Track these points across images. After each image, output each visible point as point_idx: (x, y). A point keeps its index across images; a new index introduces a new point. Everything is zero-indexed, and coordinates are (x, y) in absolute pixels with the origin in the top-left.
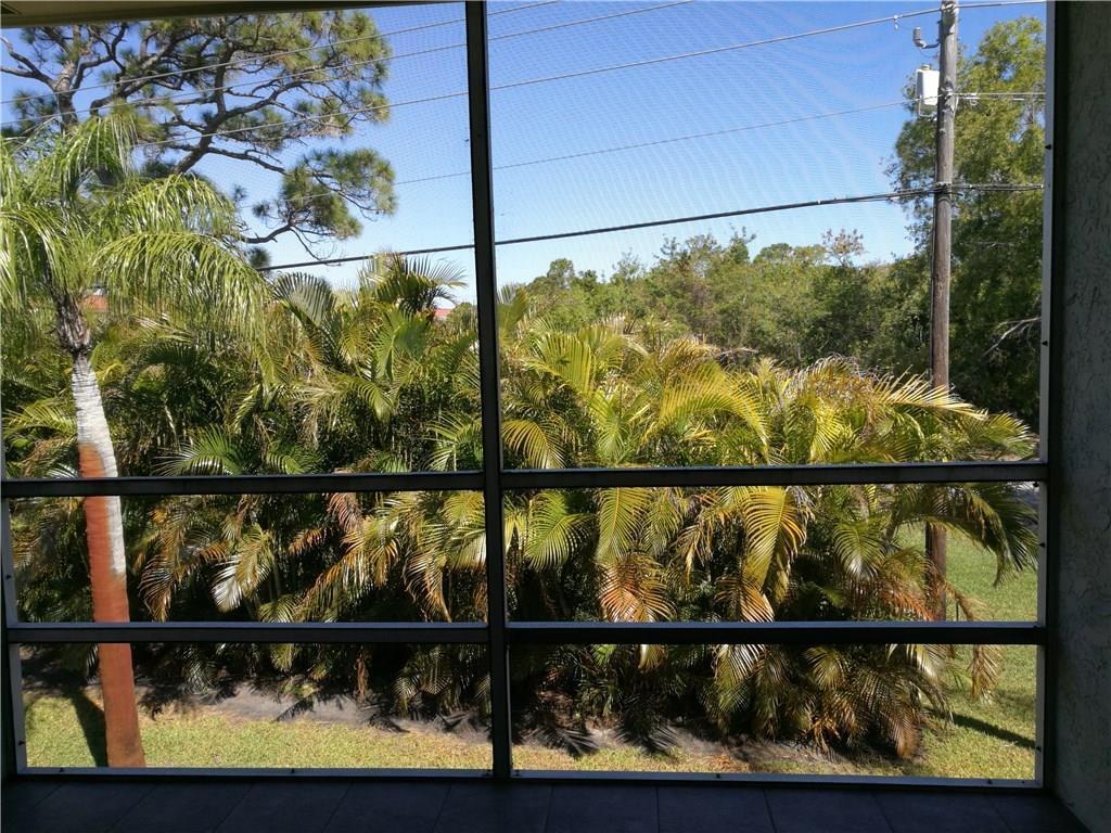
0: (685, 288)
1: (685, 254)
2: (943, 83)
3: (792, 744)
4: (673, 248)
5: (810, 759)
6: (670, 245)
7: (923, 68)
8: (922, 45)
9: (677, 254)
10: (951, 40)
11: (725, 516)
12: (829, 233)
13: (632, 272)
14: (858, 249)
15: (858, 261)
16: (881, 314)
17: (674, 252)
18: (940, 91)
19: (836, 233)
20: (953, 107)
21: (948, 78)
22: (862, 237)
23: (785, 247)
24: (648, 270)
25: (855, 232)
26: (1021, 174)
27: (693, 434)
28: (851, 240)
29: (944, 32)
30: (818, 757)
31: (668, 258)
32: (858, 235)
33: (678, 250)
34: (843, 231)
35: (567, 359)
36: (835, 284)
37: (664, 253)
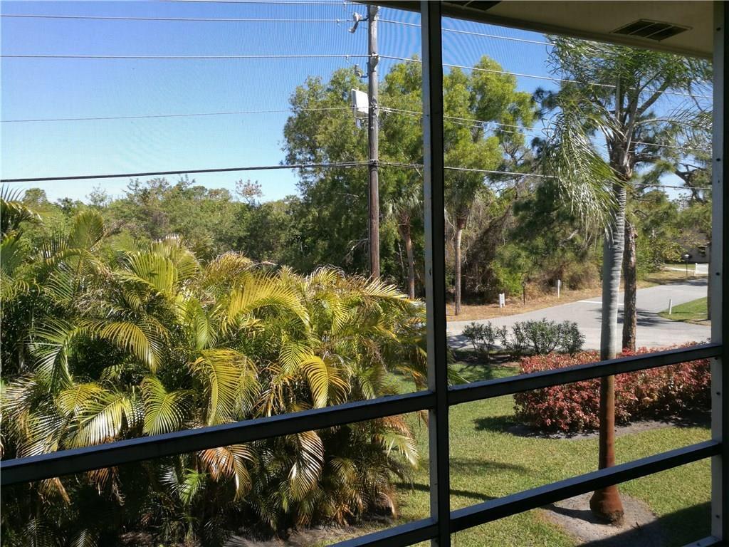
0: (146, 214)
1: (146, 190)
2: (371, 100)
3: (321, 527)
4: (137, 185)
5: (336, 535)
6: (134, 184)
7: (356, 89)
8: (359, 75)
9: (140, 190)
10: (375, 74)
11: (289, 380)
12: (241, 182)
13: (102, 200)
14: (259, 193)
15: (259, 200)
16: (278, 235)
17: (138, 188)
18: (370, 105)
19: (245, 182)
20: (377, 115)
21: (374, 97)
22: (261, 186)
23: (203, 188)
24: (114, 201)
25: (257, 182)
26: (360, 155)
27: (247, 323)
28: (254, 187)
29: (371, 71)
30: (340, 531)
31: (133, 193)
32: (259, 184)
33: (141, 187)
34: (249, 181)
35: (155, 272)
36: (248, 215)
37: (130, 189)
